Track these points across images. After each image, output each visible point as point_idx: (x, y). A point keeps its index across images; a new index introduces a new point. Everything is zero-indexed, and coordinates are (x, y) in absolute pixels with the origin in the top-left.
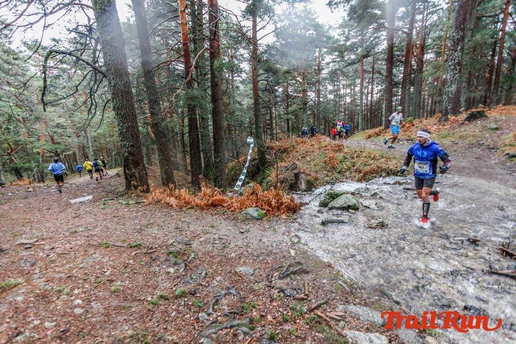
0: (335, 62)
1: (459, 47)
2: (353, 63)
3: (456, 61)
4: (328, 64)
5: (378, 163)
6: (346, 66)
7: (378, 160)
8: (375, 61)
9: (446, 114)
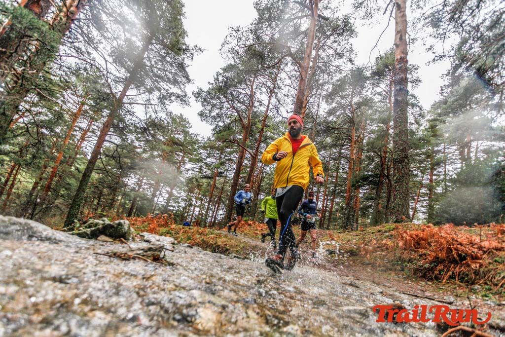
0: (193, 171)
2: (207, 177)
4: (188, 170)
5: (205, 238)
6: (202, 178)
7: (206, 235)
8: (225, 182)
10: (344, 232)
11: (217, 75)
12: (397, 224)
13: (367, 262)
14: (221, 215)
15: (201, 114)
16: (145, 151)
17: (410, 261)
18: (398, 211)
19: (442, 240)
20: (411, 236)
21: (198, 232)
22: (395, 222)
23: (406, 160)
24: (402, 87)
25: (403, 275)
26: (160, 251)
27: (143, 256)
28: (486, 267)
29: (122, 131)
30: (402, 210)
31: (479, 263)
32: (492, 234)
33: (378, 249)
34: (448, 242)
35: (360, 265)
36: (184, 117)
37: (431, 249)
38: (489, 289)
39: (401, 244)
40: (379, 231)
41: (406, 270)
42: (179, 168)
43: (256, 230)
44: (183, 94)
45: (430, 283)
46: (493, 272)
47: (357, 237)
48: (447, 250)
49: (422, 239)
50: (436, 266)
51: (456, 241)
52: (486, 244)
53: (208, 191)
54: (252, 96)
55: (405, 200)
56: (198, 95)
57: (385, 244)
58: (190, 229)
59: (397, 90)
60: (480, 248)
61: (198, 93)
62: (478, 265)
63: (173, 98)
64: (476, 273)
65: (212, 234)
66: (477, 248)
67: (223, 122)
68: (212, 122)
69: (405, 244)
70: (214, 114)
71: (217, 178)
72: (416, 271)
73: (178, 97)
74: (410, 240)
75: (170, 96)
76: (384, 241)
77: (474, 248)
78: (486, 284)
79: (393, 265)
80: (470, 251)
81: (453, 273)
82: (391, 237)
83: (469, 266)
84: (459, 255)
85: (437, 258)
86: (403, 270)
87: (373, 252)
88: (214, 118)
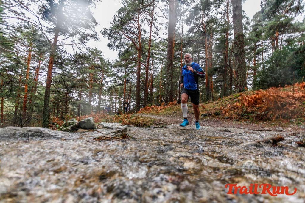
0: (111, 82)
1: (170, 68)
2: (120, 85)
3: (170, 74)
4: (107, 82)
5: (130, 120)
6: (117, 85)
7: (130, 118)
8: (131, 86)
9: (167, 101)
10: (209, 103)
11: (115, 17)
12: (241, 93)
13: (227, 117)
14: (132, 105)
15: (109, 45)
16: (78, 75)
17: (252, 112)
18: (240, 85)
19: (271, 97)
20: (251, 98)
21: (125, 117)
22: (239, 92)
23: (243, 53)
24: (238, 5)
25: (249, 121)
26: (126, 132)
27: (116, 136)
28: (298, 108)
29: (61, 65)
30: (242, 84)
31: (294, 106)
32: (298, 89)
33: (232, 109)
34: (274, 98)
35: (223, 119)
36: (98, 49)
37: (264, 103)
38: (300, 120)
39: (246, 104)
40: (230, 99)
41: (250, 117)
42: (101, 82)
43: (158, 110)
44: (94, 33)
45: (265, 122)
46: (302, 110)
47: (219, 104)
48: (274, 103)
49: (259, 99)
50: (268, 113)
51: (280, 96)
52: (297, 95)
53: (122, 93)
54: (139, 28)
55: (244, 78)
56: (104, 33)
57: (236, 105)
58: (119, 116)
59: (235, 7)
60: (294, 98)
61: (104, 32)
62: (293, 108)
63: (88, 37)
64: (292, 112)
65: (133, 117)
66: (292, 98)
67: (124, 48)
68: (116, 49)
69: (248, 104)
70: (117, 44)
71: (126, 84)
72: (256, 117)
73: (92, 36)
74: (251, 101)
75: (86, 37)
76: (235, 104)
77: (290, 99)
78: (298, 117)
79: (243, 116)
80: (288, 101)
81: (278, 115)
82: (239, 101)
83: (287, 109)
84: (282, 104)
85: (268, 108)
86: (248, 118)
87: (229, 111)
88: (118, 46)
